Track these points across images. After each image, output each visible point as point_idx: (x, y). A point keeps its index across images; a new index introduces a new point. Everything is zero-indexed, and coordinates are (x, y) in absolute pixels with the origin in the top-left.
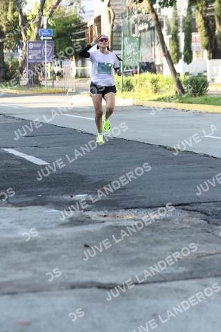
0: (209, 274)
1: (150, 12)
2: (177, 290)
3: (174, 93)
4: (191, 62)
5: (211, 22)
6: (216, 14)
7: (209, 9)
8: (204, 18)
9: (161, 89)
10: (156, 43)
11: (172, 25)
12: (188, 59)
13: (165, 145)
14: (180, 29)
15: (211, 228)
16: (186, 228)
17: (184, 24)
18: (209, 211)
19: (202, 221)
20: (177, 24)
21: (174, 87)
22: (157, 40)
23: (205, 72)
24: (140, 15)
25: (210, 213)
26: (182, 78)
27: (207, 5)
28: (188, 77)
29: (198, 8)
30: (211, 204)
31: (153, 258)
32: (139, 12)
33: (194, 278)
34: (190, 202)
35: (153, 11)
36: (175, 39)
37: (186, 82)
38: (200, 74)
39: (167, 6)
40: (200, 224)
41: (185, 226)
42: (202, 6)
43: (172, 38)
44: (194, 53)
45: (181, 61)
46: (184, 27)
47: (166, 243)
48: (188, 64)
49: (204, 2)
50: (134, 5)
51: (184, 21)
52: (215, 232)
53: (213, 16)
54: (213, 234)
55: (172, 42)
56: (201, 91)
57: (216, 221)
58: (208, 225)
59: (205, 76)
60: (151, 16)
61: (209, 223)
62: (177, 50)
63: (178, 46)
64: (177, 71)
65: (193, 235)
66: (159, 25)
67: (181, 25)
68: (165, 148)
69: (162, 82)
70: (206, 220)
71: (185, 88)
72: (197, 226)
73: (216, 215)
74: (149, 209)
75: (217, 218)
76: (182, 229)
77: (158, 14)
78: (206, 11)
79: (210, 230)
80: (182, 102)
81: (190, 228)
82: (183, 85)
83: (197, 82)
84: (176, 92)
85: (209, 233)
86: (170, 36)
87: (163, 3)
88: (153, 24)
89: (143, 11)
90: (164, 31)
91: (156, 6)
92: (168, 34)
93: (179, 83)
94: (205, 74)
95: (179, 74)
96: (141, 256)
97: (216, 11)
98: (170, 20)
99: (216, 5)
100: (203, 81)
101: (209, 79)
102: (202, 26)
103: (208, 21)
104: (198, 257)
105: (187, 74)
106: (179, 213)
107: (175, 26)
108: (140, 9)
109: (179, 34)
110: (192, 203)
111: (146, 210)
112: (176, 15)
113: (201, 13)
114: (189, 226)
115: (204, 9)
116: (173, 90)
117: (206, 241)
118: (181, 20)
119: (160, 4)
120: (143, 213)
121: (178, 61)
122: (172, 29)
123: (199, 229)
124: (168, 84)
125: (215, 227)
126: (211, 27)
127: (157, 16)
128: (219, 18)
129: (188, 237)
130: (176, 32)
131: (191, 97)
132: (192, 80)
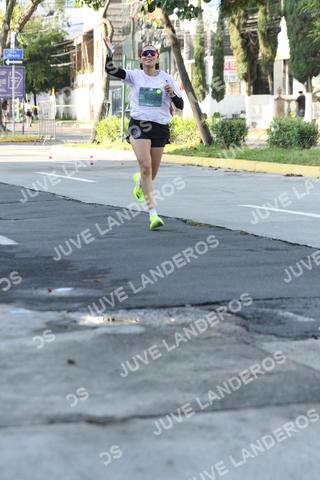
0: (248, 403)
1: (165, 26)
2: (201, 427)
3: (198, 142)
4: (222, 98)
5: (251, 41)
6: (259, 29)
7: (249, 22)
8: (242, 36)
9: (179, 137)
10: (172, 70)
11: (196, 45)
12: (219, 95)
13: (185, 218)
14: (208, 51)
15: (251, 337)
16: (215, 337)
17: (213, 44)
18: (248, 313)
19: (238, 328)
20: (202, 43)
21: (199, 135)
22: (174, 67)
23: (243, 112)
24: (150, 30)
25: (249, 316)
26: (209, 121)
27: (246, 16)
28: (218, 120)
29: (233, 21)
31: (168, 380)
32: (148, 27)
33: (225, 409)
34: (219, 299)
35: (169, 24)
36: (200, 64)
37: (216, 128)
38: (235, 116)
39: (190, 17)
40: (235, 332)
41: (213, 334)
42: (239, 18)
43: (196, 64)
44: (227, 86)
45: (209, 96)
46: (212, 48)
47: (185, 358)
48: (218, 100)
49: (242, 12)
50: (141, 15)
51: (213, 39)
52: (256, 343)
53: (255, 33)
54: (254, 347)
55: (196, 69)
56: (237, 140)
57: (258, 327)
58: (246, 333)
59: (243, 119)
60: (166, 32)
61: (248, 329)
62: (203, 82)
63: (204, 75)
64: (203, 112)
65: (225, 348)
66: (177, 44)
67: (209, 44)
68: (185, 221)
69: (181, 127)
70: (244, 326)
71: (214, 135)
72: (230, 334)
73: (258, 318)
74: (162, 310)
75: (258, 323)
76: (209, 338)
77: (175, 28)
78: (245, 25)
79: (249, 340)
80: (210, 156)
81: (221, 338)
82: (211, 132)
83: (231, 128)
84: (201, 142)
85: (248, 344)
86: (193, 61)
87: (184, 13)
88: (168, 42)
89: (155, 25)
90: (184, 53)
91: (173, 17)
92: (190, 58)
93: (205, 128)
94: (242, 116)
95: (205, 115)
96: (150, 377)
97: (259, 25)
98: (192, 37)
99: (259, 16)
100: (239, 126)
101: (248, 123)
102: (240, 46)
103: (248, 40)
105: (217, 115)
107: (199, 46)
108: (149, 21)
109: (205, 59)
110: (223, 301)
111: (158, 311)
112: (201, 30)
113: (238, 28)
114: (219, 335)
115: (242, 22)
116: (196, 138)
117: (244, 356)
118: (209, 38)
119: (179, 14)
120: (152, 315)
121: (204, 97)
122: (196, 51)
123: (234, 339)
124: (189, 129)
125: (257, 336)
126: (252, 48)
127: (174, 31)
128: (263, 34)
129: (218, 350)
130: (202, 55)
131: (222, 148)
132: (223, 124)
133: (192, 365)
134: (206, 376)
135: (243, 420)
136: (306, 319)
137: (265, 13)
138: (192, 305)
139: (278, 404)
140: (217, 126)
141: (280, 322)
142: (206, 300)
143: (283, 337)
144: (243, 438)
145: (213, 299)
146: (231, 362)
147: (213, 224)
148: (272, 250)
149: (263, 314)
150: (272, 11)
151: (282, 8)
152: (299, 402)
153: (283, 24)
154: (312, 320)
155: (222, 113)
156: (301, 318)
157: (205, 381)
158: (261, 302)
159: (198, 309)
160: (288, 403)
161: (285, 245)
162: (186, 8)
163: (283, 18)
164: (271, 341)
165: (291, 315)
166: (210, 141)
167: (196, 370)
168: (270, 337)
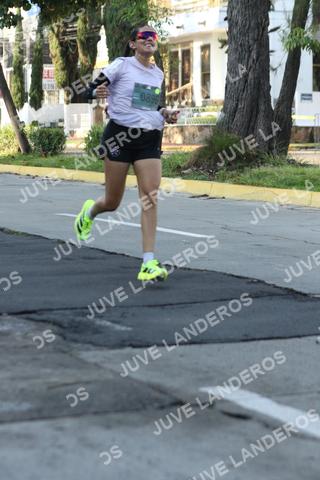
2: (19, 436)
3: (16, 150)
4: (40, 106)
5: (71, 50)
6: (79, 38)
7: (68, 30)
8: (61, 44)
11: (14, 51)
12: (37, 104)
13: (2, 227)
14: (26, 59)
15: (68, 346)
16: (32, 346)
17: (31, 52)
18: (65, 321)
20: (21, 52)
21: (16, 142)
23: (61, 121)
25: (66, 325)
26: (27, 129)
27: (65, 25)
28: (36, 128)
29: (53, 30)
30: (68, 312)
33: (42, 418)
34: (36, 308)
36: (19, 72)
37: (34, 136)
38: (53, 125)
39: (9, 25)
42: (58, 26)
43: (15, 72)
44: (46, 93)
45: (27, 105)
46: (31, 56)
48: (36, 110)
51: (32, 47)
52: (73, 352)
53: (74, 41)
54: (71, 355)
55: (14, 77)
56: (55, 148)
57: (76, 336)
58: (63, 341)
59: (62, 127)
61: (65, 338)
62: (21, 89)
63: (23, 83)
64: (21, 119)
65: (42, 356)
67: (28, 52)
68: (2, 230)
70: (61, 335)
71: (32, 144)
73: (76, 327)
75: (75, 332)
76: (26, 347)
78: (65, 33)
79: (66, 349)
80: (27, 165)
82: (29, 140)
83: (49, 136)
84: (19, 150)
85: (64, 352)
86: (12, 69)
87: (3, 21)
90: (3, 62)
92: (8, 67)
93: (23, 136)
94: (60, 124)
95: (24, 123)
97: (78, 34)
98: (11, 45)
99: (79, 25)
100: (57, 134)
101: (66, 132)
102: (59, 55)
103: (67, 48)
104: (50, 388)
105: (35, 123)
106: (21, 325)
107: (18, 55)
109: (24, 66)
110: (41, 310)
112: (20, 38)
113: (57, 36)
115: (62, 30)
116: (14, 146)
117: (61, 365)
118: (28, 46)
121: (22, 105)
122: (15, 59)
123: (51, 347)
124: (7, 138)
125: (74, 345)
126: (71, 57)
128: (82, 43)
129: (35, 359)
130: (21, 62)
131: (41, 156)
132: (42, 133)
133: (8, 374)
134: (22, 385)
135: (61, 429)
136: (123, 328)
137: (85, 22)
138: (10, 314)
139: (96, 413)
140: (35, 135)
141: (97, 330)
142: (23, 309)
143: (101, 346)
144: (60, 447)
145: (31, 308)
146: (48, 371)
147: (30, 233)
148: (89, 258)
149: (79, 322)
150: (91, 20)
151: (102, 17)
152: (117, 411)
153: (103, 32)
154: (129, 329)
155: (40, 121)
156: (118, 327)
157: (22, 390)
158: (78, 311)
159: (15, 318)
160: (106, 412)
161: (102, 254)
162: (5, 15)
163: (103, 27)
164: (88, 350)
165: (108, 323)
166: (27, 149)
167: (13, 379)
168: (87, 346)
